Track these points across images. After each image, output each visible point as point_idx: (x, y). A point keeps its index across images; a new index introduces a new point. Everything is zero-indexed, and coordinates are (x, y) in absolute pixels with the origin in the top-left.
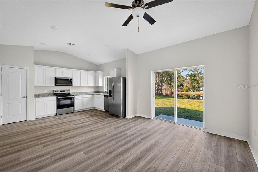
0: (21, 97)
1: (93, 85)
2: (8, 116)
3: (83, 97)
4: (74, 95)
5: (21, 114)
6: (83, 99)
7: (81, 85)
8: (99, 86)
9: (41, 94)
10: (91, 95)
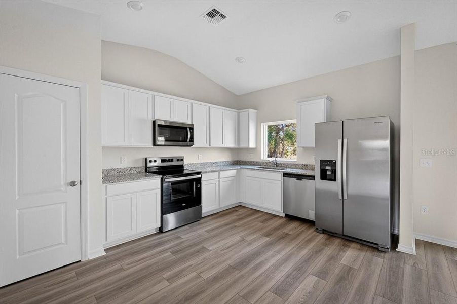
0: (62, 183)
1: (232, 146)
2: (20, 255)
3: (219, 177)
4: (199, 173)
5: (63, 242)
6: (219, 181)
7: (210, 145)
8: (250, 147)
9: (114, 170)
10: (235, 171)
